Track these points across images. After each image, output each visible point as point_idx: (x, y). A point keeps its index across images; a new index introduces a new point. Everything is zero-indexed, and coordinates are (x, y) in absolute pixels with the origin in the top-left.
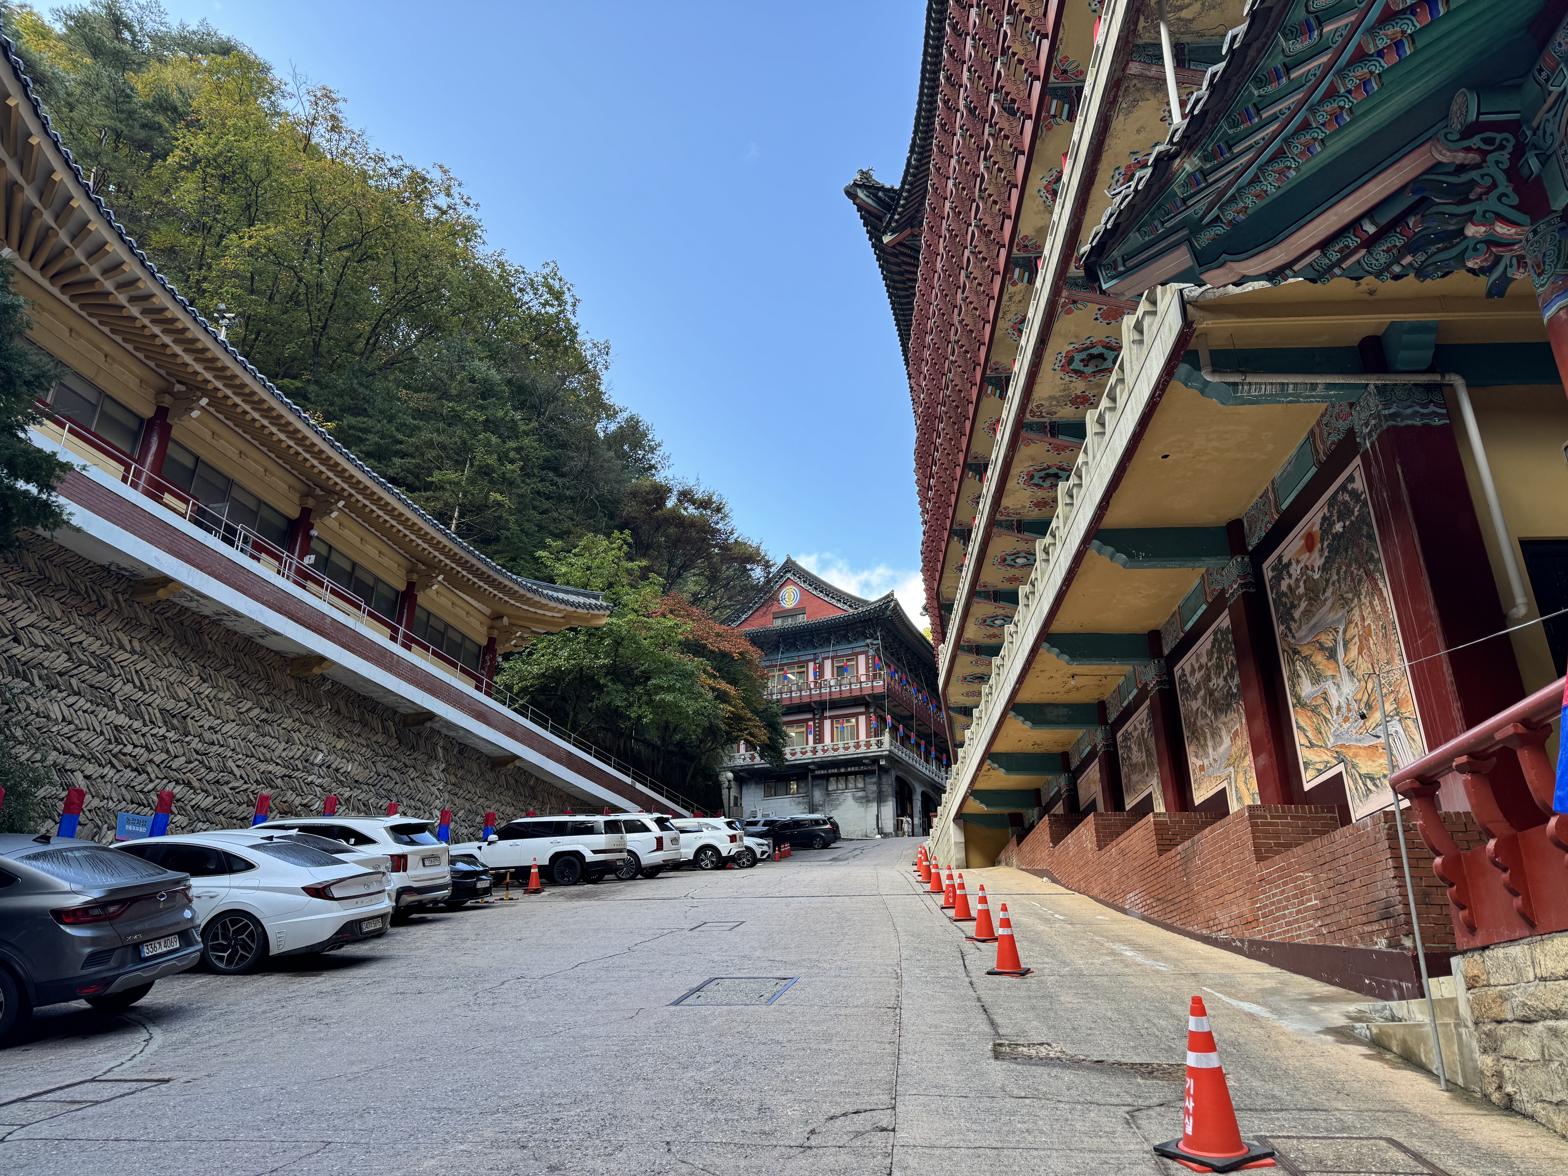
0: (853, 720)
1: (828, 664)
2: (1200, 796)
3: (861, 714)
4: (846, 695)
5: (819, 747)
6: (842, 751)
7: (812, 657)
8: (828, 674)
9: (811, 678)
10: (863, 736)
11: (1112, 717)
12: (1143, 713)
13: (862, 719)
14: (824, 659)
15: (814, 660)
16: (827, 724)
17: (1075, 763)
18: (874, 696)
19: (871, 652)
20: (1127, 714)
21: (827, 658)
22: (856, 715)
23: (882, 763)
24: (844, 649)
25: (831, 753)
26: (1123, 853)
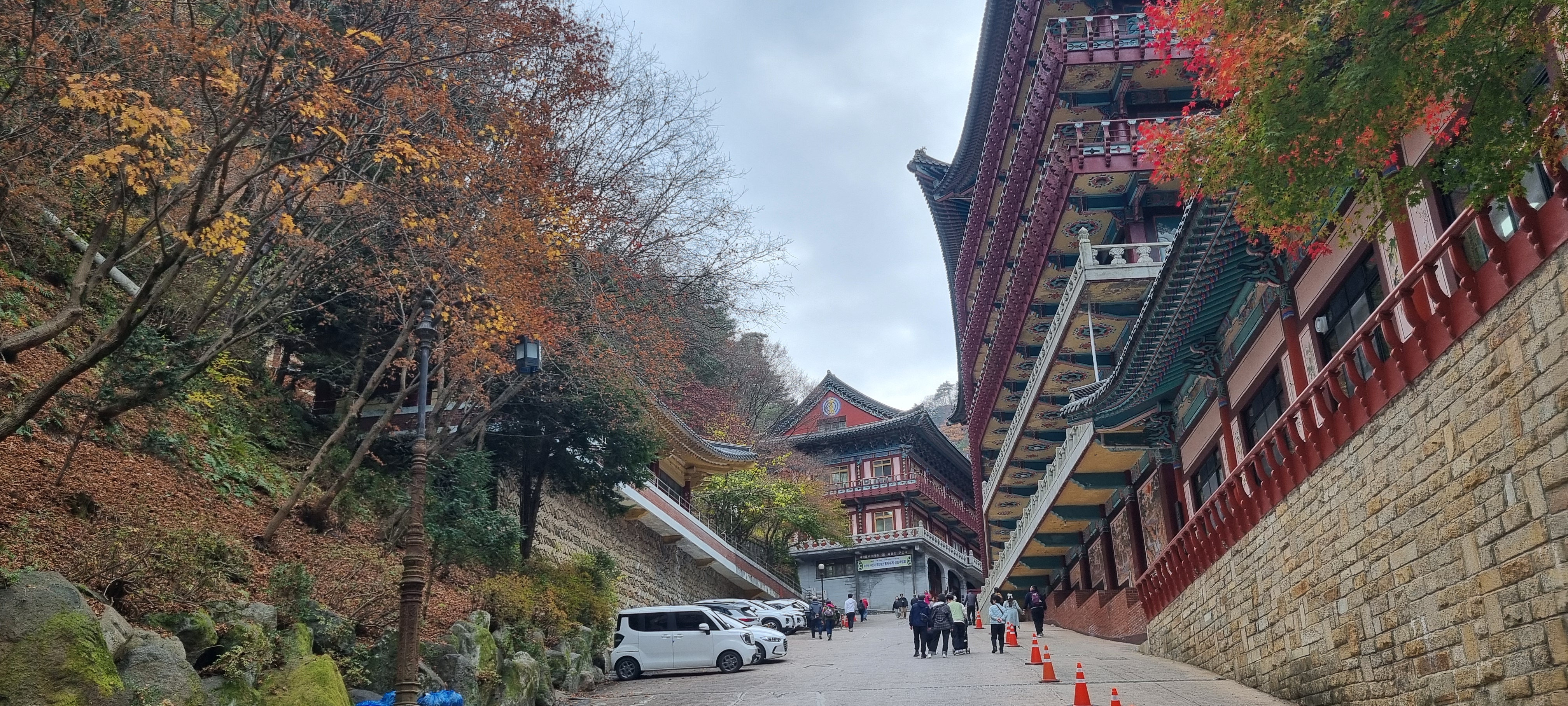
0: (891, 513)
1: (867, 465)
2: (1120, 583)
3: (898, 507)
4: (885, 492)
5: (863, 536)
6: (883, 539)
7: (853, 459)
8: (867, 475)
9: (853, 478)
10: (899, 527)
11: (1086, 540)
12: (1098, 541)
13: (898, 512)
14: (864, 461)
15: (855, 462)
16: (869, 516)
17: (1068, 562)
18: (908, 493)
19: (905, 455)
20: (1092, 540)
21: (867, 460)
22: (893, 509)
23: (917, 548)
24: (881, 453)
25: (873, 541)
26: (1087, 608)
